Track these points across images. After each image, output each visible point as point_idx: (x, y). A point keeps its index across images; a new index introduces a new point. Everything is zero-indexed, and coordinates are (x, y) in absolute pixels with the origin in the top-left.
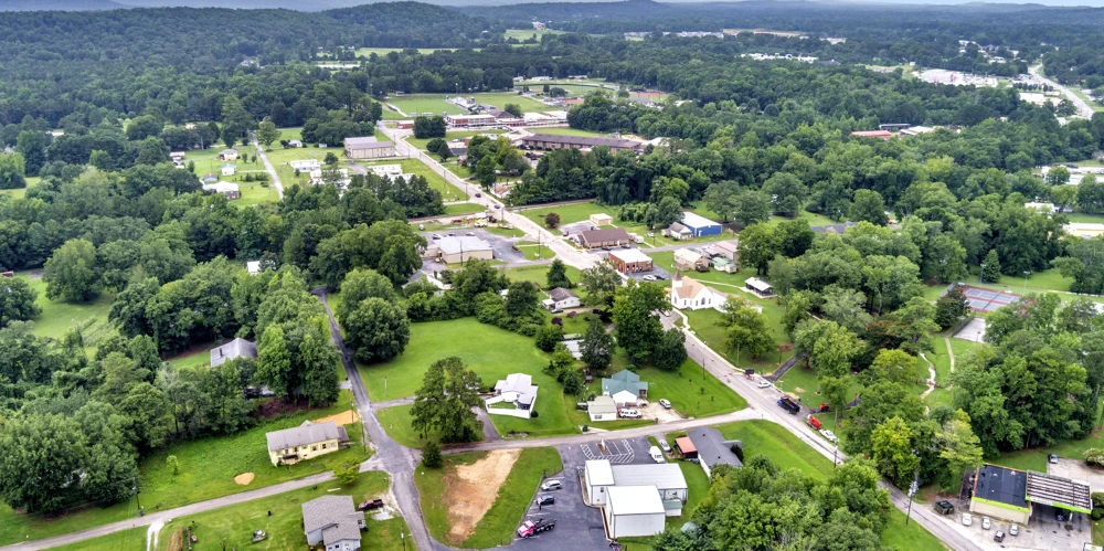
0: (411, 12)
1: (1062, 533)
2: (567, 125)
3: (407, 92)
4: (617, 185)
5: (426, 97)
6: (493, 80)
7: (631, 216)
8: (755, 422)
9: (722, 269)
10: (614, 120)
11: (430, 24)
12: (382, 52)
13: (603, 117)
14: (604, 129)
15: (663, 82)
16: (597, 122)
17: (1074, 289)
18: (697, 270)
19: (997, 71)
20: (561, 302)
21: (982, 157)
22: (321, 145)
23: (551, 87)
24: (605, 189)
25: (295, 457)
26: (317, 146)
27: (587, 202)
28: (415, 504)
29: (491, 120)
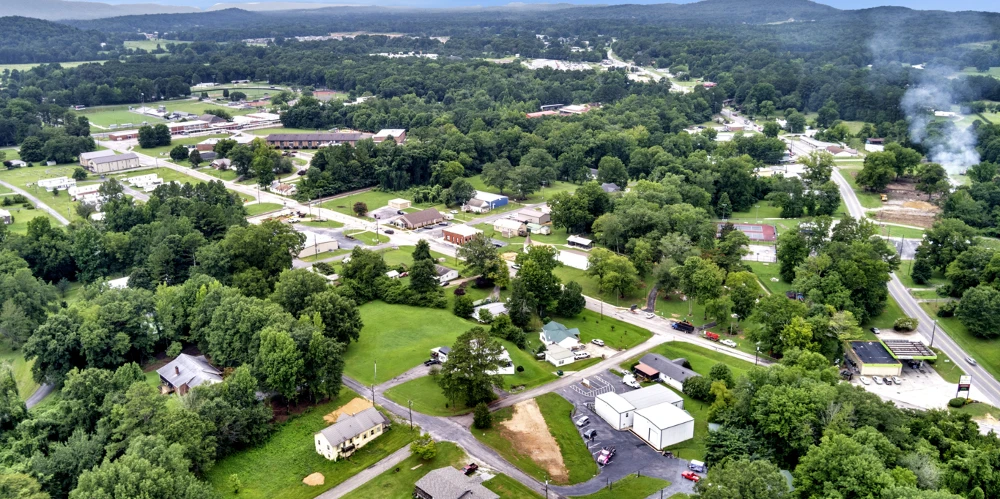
0: (21, 26)
1: (922, 376)
2: (281, 125)
3: (87, 105)
4: (399, 173)
5: (108, 109)
6: (171, 88)
7: (426, 198)
8: (669, 344)
9: (538, 232)
10: (328, 117)
11: (45, 38)
12: (25, 68)
13: (317, 115)
14: (319, 126)
15: (331, 81)
16: (311, 120)
17: (784, 215)
18: (520, 235)
19: (586, 58)
20: (445, 276)
21: (654, 124)
22: (49, 163)
23: (231, 92)
24: (388, 177)
25: (353, 447)
26: (46, 165)
27: (369, 190)
28: (500, 459)
29: (206, 126)
